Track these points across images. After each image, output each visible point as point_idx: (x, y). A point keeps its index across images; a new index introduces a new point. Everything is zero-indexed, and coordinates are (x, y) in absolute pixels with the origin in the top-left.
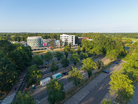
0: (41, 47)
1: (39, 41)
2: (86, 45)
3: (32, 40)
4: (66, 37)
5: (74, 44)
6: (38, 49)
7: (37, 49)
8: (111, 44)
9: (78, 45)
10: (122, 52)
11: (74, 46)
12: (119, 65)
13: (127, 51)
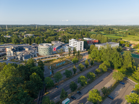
0: (51, 55)
1: (49, 50)
2: (94, 54)
3: (43, 49)
4: (74, 42)
5: (82, 49)
6: (49, 57)
7: (47, 57)
8: (120, 59)
9: (87, 50)
10: (130, 68)
11: (83, 51)
12: (124, 87)
13: (135, 67)
